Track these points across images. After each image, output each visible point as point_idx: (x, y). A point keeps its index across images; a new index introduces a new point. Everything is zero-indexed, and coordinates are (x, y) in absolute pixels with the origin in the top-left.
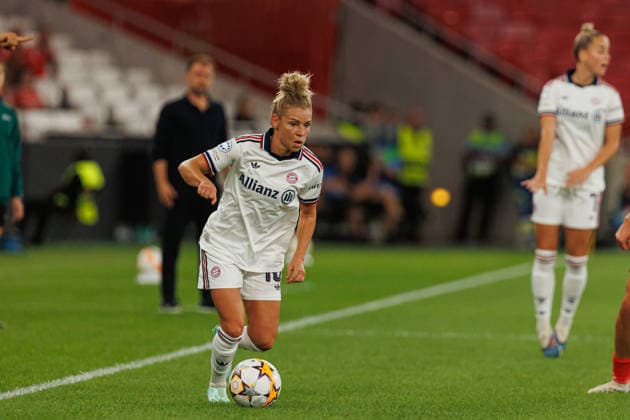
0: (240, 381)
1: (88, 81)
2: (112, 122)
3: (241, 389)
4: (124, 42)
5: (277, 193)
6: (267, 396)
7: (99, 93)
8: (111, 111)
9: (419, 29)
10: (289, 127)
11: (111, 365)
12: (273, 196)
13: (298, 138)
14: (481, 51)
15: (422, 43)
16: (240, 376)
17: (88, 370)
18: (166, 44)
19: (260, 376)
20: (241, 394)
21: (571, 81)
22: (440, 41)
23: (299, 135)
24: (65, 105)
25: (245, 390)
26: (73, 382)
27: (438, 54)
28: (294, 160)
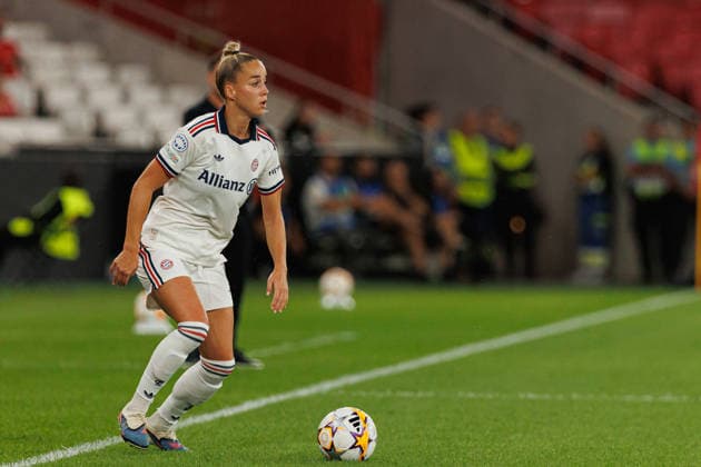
1: (72, 81)
2: (100, 132)
4: (113, 30)
7: (84, 95)
8: (98, 118)
11: (101, 438)
14: (562, 38)
15: (489, 28)
17: (72, 445)
18: (168, 35)
22: (510, 25)
24: (42, 111)
26: (52, 459)
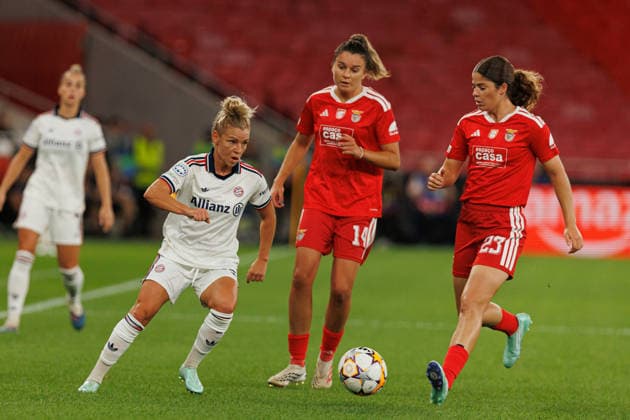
0: (354, 365)
3: (355, 372)
5: (229, 208)
6: (378, 382)
9: (153, 54)
10: (227, 144)
12: (226, 212)
13: (234, 155)
16: (354, 360)
19: (373, 362)
20: (354, 377)
21: (57, 114)
23: (237, 153)
25: (359, 374)
27: (169, 78)
28: (235, 175)
